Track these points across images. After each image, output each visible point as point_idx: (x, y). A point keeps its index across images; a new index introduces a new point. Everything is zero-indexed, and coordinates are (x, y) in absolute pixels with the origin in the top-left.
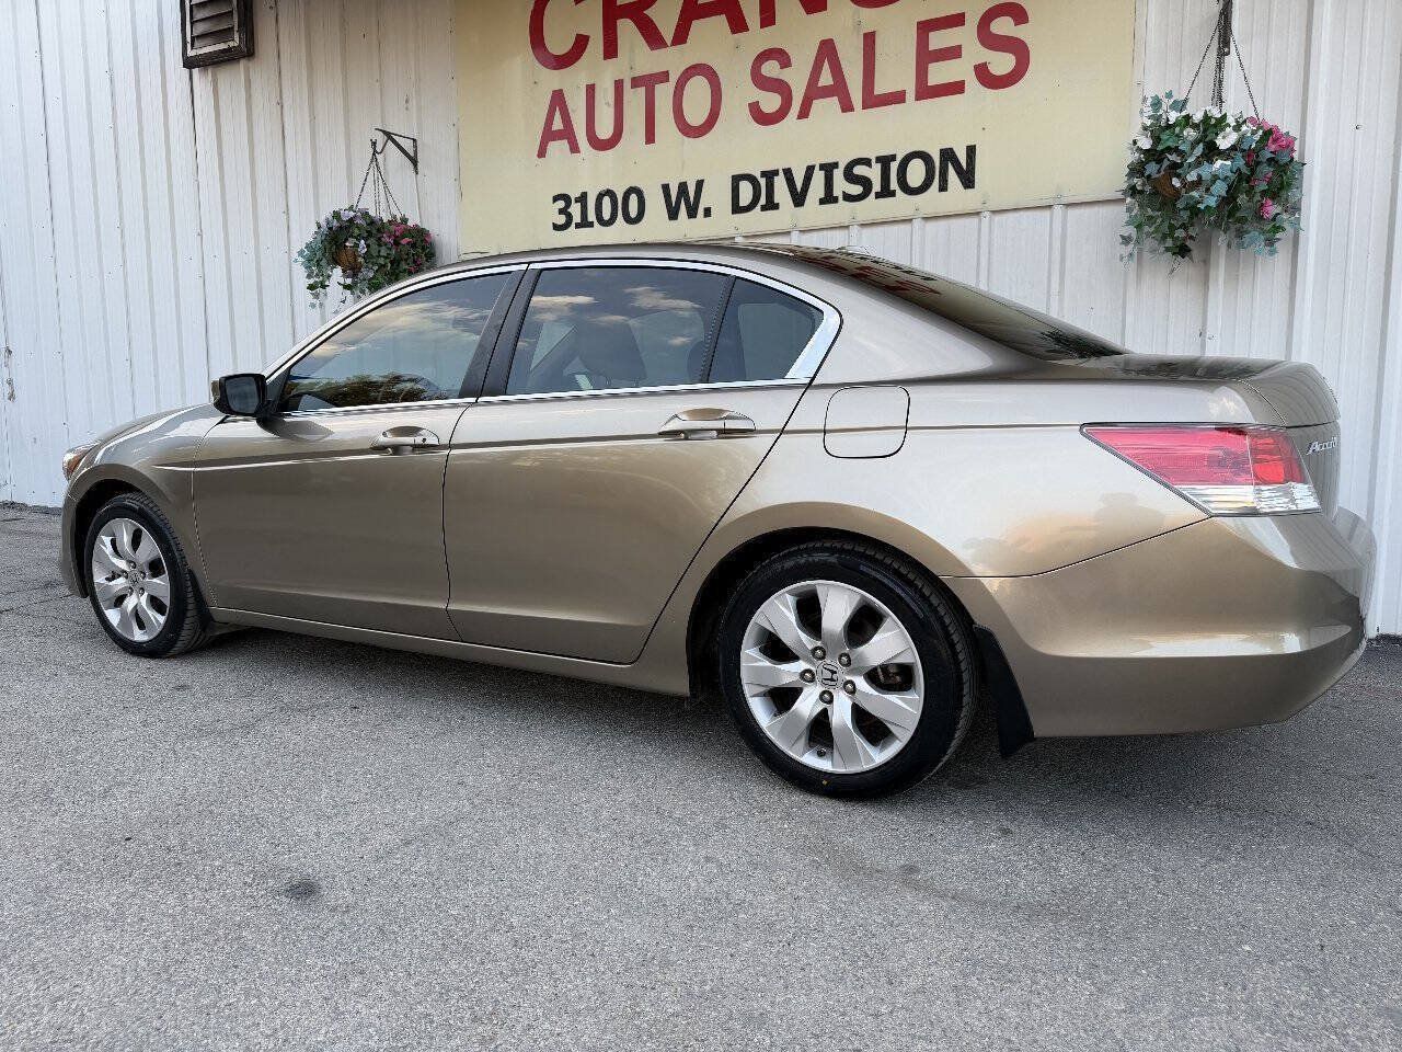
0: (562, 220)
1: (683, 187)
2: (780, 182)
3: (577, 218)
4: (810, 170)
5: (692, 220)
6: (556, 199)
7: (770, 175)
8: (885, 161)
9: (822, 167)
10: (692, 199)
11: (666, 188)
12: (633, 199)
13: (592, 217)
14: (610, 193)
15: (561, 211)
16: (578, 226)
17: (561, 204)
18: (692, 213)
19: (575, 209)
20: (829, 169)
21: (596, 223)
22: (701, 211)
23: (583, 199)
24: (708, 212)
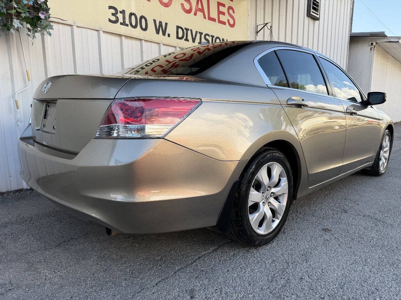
0: (113, 18)
1: (160, 22)
2: (189, 32)
3: (121, 20)
4: (197, 32)
5: (163, 36)
6: (111, 7)
7: (187, 30)
8: (213, 37)
9: (200, 33)
10: (164, 29)
11: (155, 21)
12: (143, 20)
13: (127, 22)
14: (134, 14)
15: (113, 14)
16: (121, 24)
17: (113, 11)
18: (164, 34)
19: (120, 16)
20: (201, 34)
21: (129, 25)
22: (167, 34)
23: (123, 12)
24: (169, 35)
